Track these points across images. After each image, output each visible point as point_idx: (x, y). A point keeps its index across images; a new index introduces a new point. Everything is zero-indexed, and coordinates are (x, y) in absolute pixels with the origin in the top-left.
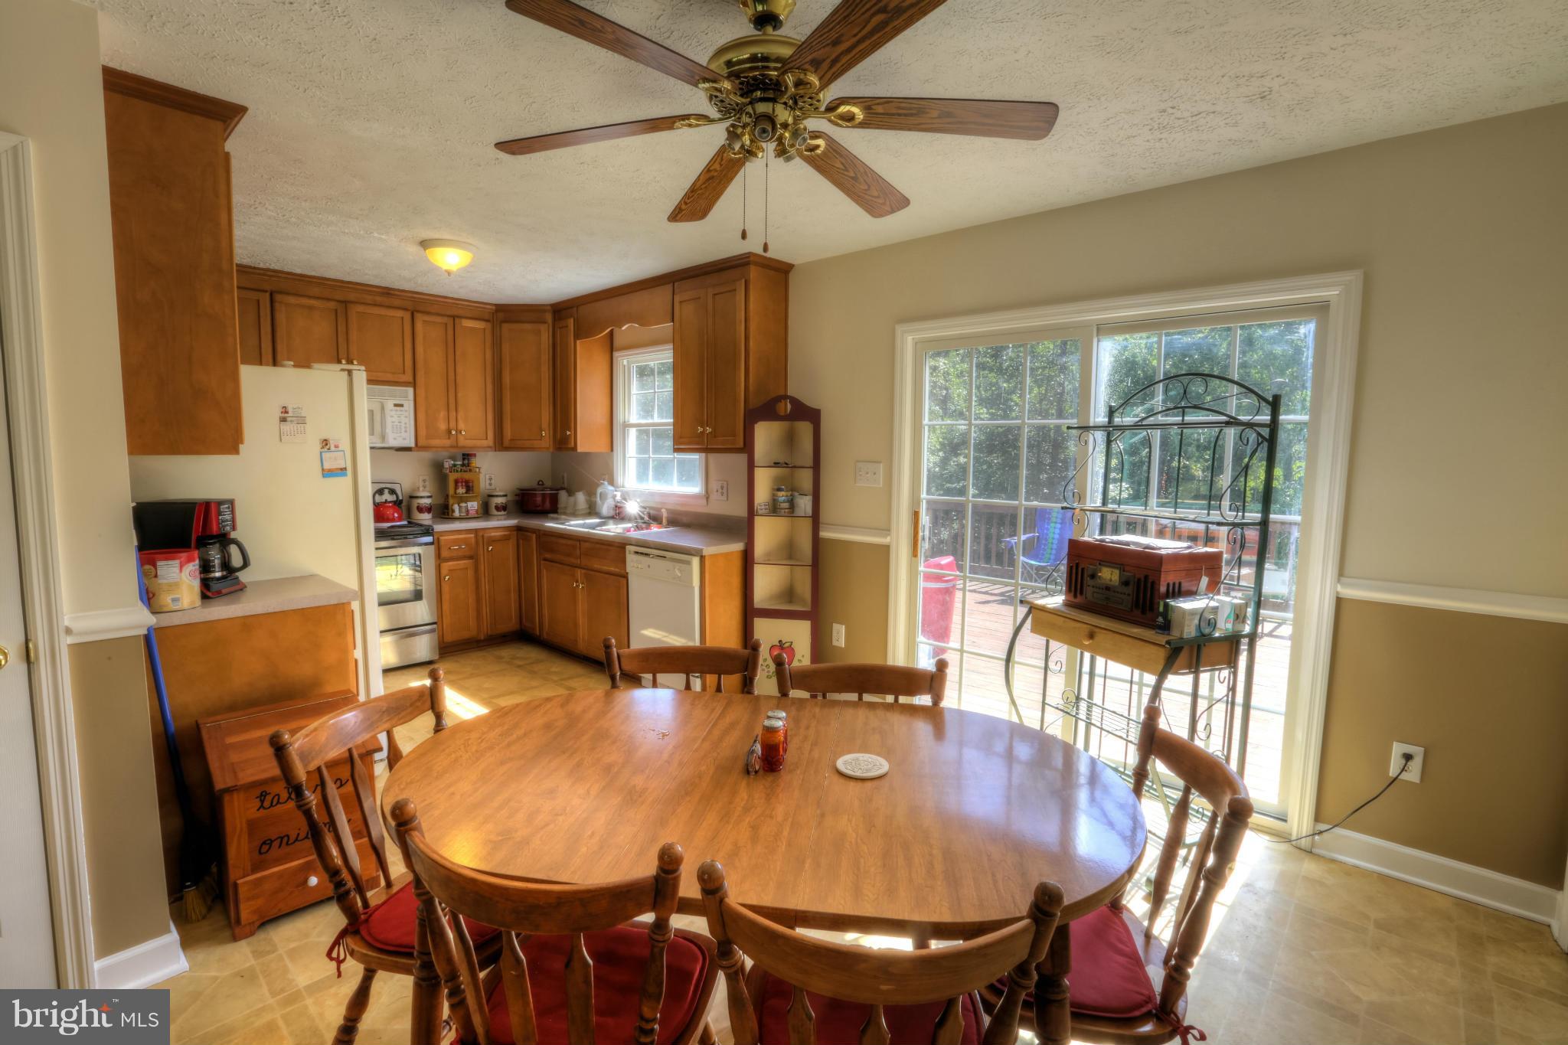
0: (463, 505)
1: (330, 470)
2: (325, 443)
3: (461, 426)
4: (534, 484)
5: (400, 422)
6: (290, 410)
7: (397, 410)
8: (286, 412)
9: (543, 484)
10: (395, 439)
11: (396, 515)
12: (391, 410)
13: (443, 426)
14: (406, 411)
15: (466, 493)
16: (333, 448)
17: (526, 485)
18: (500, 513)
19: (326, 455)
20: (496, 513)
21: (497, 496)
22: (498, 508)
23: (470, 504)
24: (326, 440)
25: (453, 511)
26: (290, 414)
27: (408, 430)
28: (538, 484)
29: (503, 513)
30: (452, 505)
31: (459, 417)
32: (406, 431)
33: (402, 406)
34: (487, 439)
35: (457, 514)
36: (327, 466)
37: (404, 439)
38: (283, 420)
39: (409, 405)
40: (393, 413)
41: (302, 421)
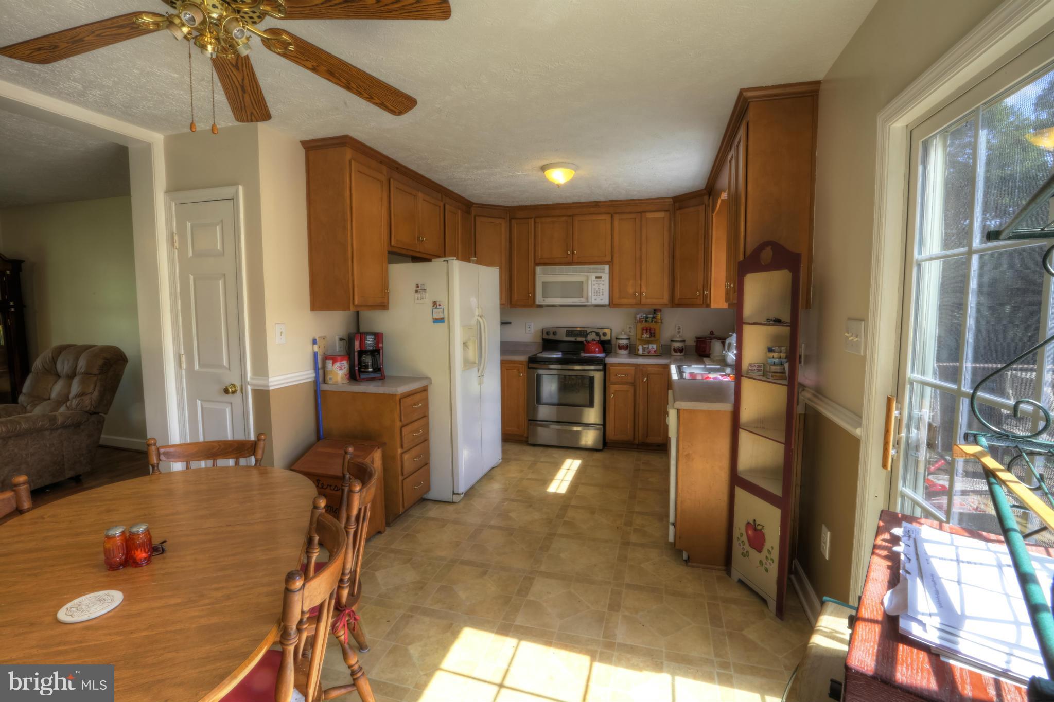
0: (646, 346)
1: (436, 319)
2: (435, 303)
3: (644, 289)
4: (707, 334)
5: (599, 289)
6: (420, 286)
7: (597, 281)
8: (418, 287)
9: (713, 334)
10: (596, 300)
11: (597, 350)
12: (594, 281)
13: (631, 290)
14: (603, 281)
15: (650, 338)
16: (438, 307)
17: (700, 334)
18: (676, 354)
19: (435, 310)
20: (673, 353)
21: (676, 341)
22: (675, 351)
23: (651, 346)
24: (435, 302)
25: (638, 350)
26: (420, 288)
27: (604, 293)
28: (711, 334)
29: (679, 354)
30: (638, 346)
31: (642, 284)
32: (603, 295)
33: (600, 277)
34: (663, 299)
35: (641, 352)
36: (435, 317)
37: (602, 300)
38: (416, 291)
39: (606, 277)
40: (594, 283)
41: (424, 291)
